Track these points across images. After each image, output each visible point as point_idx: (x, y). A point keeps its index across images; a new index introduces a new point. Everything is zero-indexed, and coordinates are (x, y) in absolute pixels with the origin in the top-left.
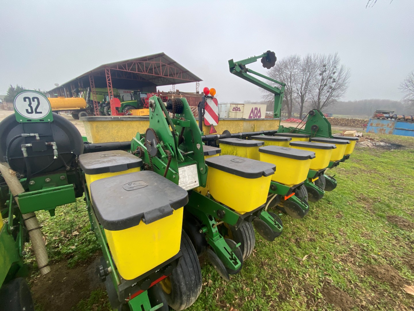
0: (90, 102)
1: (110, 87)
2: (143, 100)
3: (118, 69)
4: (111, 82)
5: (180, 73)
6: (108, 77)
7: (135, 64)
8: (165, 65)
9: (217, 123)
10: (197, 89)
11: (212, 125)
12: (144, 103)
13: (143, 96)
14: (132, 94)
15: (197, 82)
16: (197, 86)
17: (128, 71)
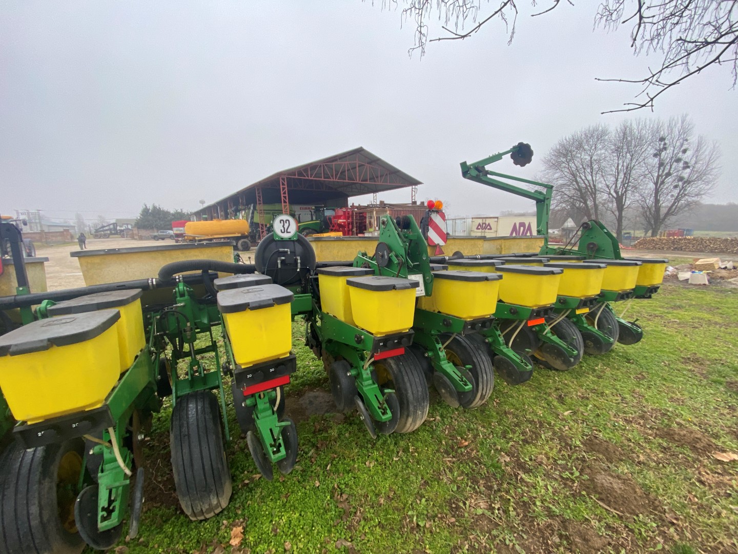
0: (254, 225)
1: (285, 202)
2: (330, 219)
3: (297, 177)
4: (287, 195)
5: (387, 175)
6: (284, 189)
7: (321, 166)
8: (363, 165)
9: (445, 242)
10: (413, 198)
11: (438, 244)
12: (331, 223)
13: (328, 213)
14: (313, 211)
15: (414, 187)
16: (413, 193)
17: (310, 178)
